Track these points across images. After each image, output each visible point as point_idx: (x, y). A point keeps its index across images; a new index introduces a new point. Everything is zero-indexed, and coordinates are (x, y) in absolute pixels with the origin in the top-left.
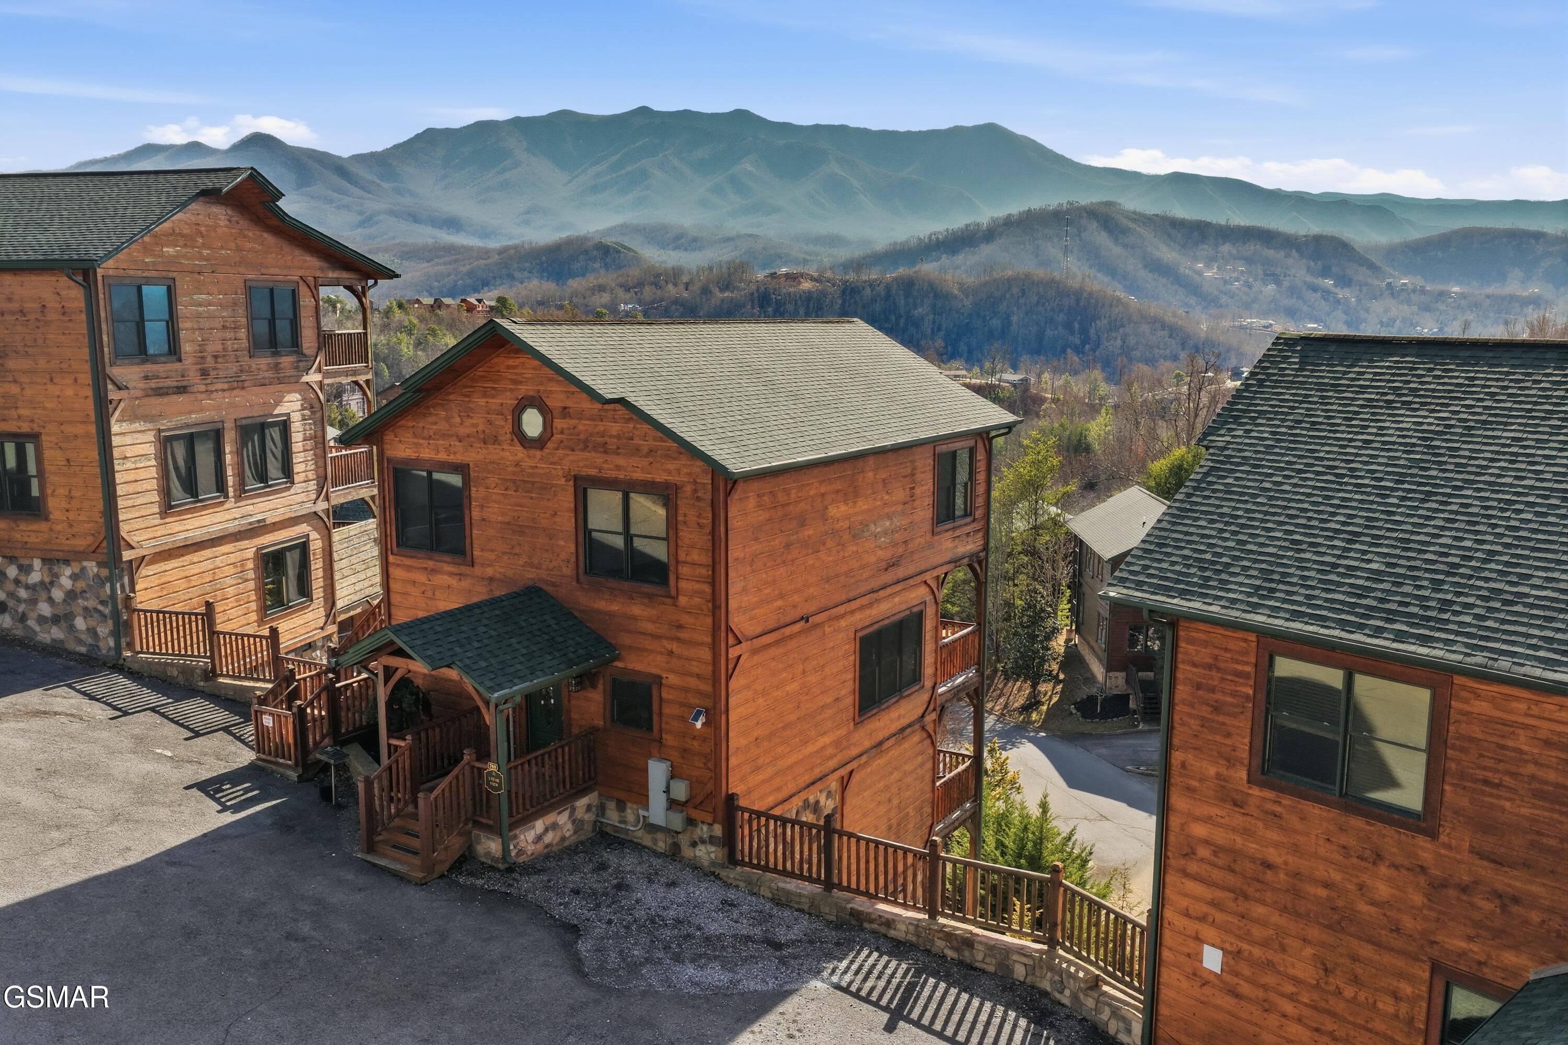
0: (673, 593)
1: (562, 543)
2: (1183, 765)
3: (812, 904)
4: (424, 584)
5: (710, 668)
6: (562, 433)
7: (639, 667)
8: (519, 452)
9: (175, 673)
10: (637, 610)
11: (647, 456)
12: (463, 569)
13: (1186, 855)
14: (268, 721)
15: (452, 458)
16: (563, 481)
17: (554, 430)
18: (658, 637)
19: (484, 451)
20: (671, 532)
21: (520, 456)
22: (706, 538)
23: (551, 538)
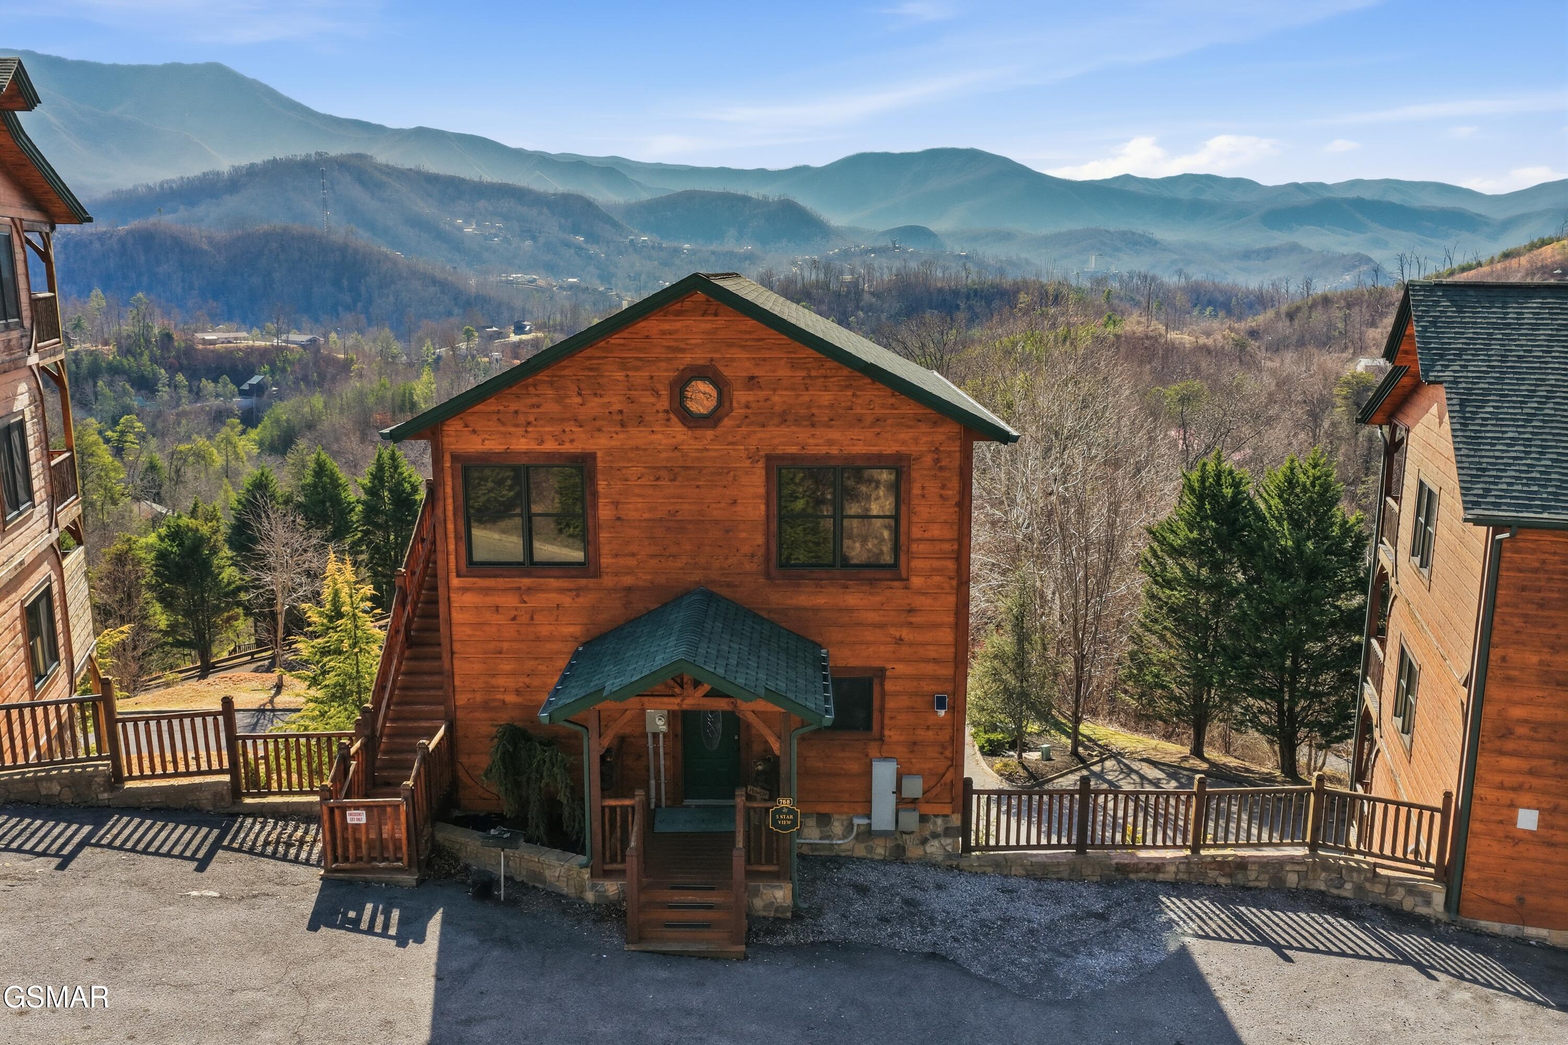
0: (904, 575)
1: (743, 535)
2: (1504, 659)
3: (1073, 870)
4: (516, 609)
5: (953, 650)
6: (747, 407)
7: (853, 662)
8: (679, 432)
9: (56, 788)
10: (853, 599)
11: (872, 425)
12: (583, 582)
13: (1503, 736)
14: (357, 817)
15: (568, 448)
16: (747, 463)
17: (735, 404)
18: (881, 626)
19: (621, 436)
20: (904, 508)
21: (680, 438)
22: (952, 510)
23: (727, 532)
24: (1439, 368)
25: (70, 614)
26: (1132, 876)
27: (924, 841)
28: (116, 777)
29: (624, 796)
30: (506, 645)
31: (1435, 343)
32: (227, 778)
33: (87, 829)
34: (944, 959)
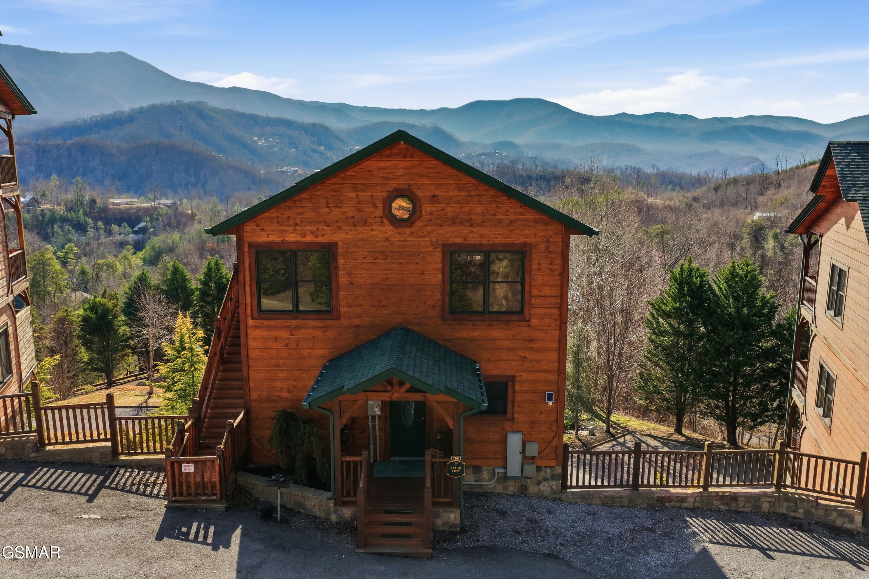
0: (527, 319)
1: (428, 293)
3: (630, 501)
4: (288, 339)
5: (556, 364)
6: (431, 214)
7: (496, 372)
8: (389, 229)
10: (495, 333)
11: (508, 226)
12: (329, 322)
14: (188, 468)
15: (320, 239)
16: (431, 249)
17: (423, 213)
18: (514, 349)
19: (353, 232)
20: (527, 277)
21: (390, 233)
22: (556, 278)
23: (418, 291)
24: (854, 192)
25: (20, 346)
26: (667, 504)
27: (539, 483)
28: (41, 443)
29: (354, 455)
30: (281, 361)
31: (850, 177)
32: (109, 444)
33: (20, 476)
34: (556, 557)
